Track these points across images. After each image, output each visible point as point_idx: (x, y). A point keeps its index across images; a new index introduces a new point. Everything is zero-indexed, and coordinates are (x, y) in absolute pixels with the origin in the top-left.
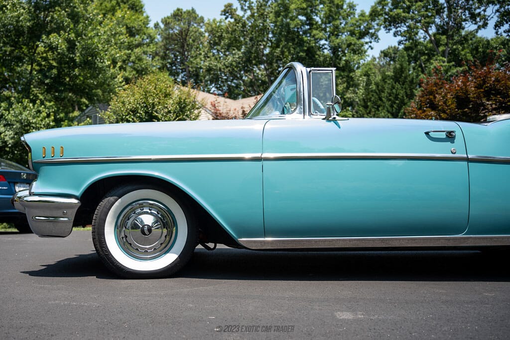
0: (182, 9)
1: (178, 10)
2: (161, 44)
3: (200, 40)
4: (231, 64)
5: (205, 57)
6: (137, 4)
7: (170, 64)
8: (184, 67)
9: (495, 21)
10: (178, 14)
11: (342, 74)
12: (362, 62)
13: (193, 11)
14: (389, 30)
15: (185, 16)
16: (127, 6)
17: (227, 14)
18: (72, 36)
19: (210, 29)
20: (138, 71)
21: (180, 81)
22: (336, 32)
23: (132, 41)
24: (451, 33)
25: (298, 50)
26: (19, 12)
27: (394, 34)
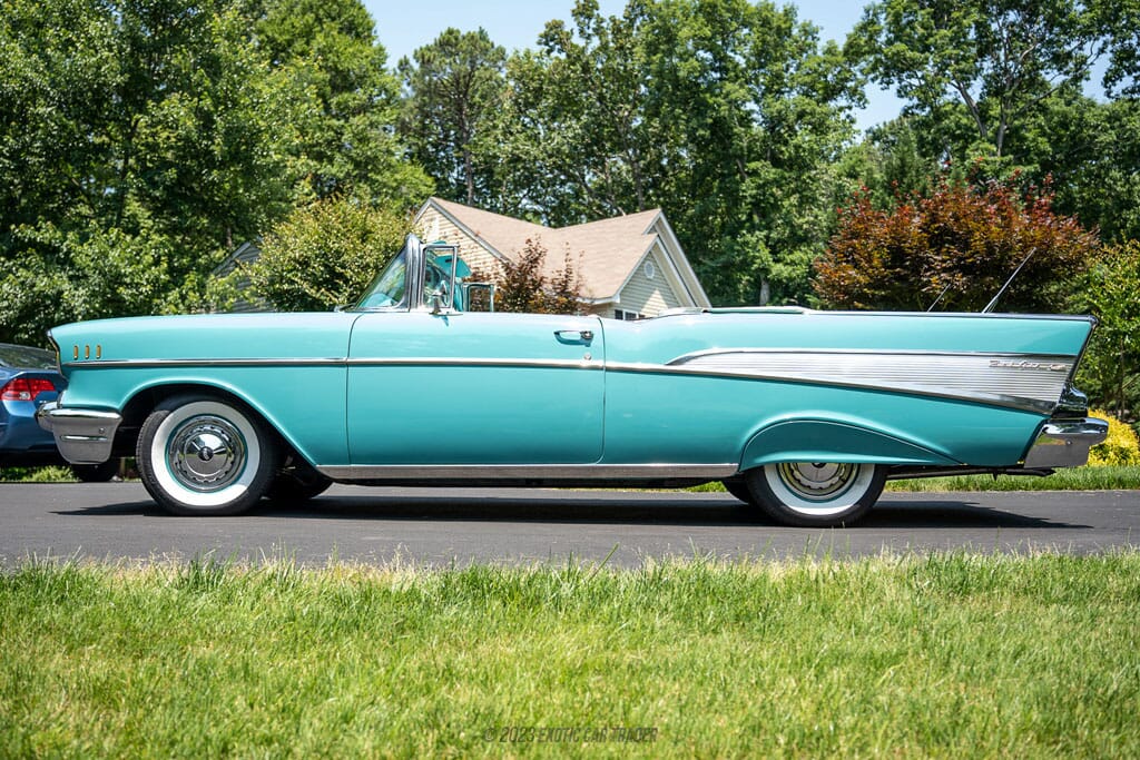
0: (458, 31)
1: (450, 32)
2: (411, 105)
3: (497, 97)
4: (559, 151)
5: (504, 134)
6: (361, 21)
7: (434, 146)
8: (461, 154)
9: (1106, 70)
10: (449, 40)
11: (787, 175)
12: (845, 145)
13: (483, 35)
14: (888, 83)
15: (464, 45)
16: (336, 25)
17: (551, 44)
18: (207, 103)
19: (517, 73)
20: (357, 165)
21: (454, 182)
22: (775, 87)
23: (346, 102)
24: (1010, 94)
25: (694, 123)
26: (99, 55)
27: (899, 92)
